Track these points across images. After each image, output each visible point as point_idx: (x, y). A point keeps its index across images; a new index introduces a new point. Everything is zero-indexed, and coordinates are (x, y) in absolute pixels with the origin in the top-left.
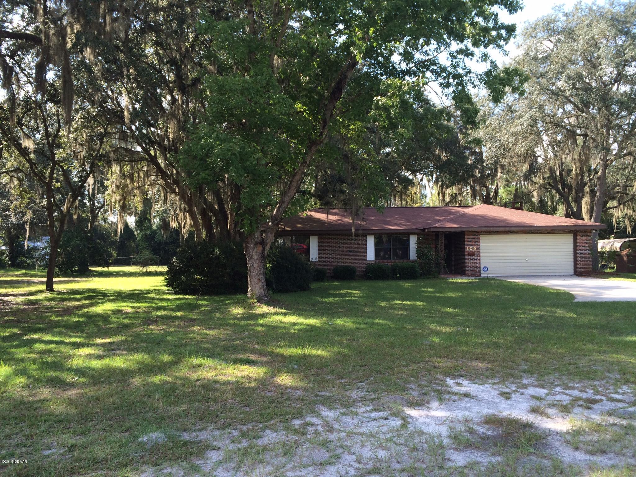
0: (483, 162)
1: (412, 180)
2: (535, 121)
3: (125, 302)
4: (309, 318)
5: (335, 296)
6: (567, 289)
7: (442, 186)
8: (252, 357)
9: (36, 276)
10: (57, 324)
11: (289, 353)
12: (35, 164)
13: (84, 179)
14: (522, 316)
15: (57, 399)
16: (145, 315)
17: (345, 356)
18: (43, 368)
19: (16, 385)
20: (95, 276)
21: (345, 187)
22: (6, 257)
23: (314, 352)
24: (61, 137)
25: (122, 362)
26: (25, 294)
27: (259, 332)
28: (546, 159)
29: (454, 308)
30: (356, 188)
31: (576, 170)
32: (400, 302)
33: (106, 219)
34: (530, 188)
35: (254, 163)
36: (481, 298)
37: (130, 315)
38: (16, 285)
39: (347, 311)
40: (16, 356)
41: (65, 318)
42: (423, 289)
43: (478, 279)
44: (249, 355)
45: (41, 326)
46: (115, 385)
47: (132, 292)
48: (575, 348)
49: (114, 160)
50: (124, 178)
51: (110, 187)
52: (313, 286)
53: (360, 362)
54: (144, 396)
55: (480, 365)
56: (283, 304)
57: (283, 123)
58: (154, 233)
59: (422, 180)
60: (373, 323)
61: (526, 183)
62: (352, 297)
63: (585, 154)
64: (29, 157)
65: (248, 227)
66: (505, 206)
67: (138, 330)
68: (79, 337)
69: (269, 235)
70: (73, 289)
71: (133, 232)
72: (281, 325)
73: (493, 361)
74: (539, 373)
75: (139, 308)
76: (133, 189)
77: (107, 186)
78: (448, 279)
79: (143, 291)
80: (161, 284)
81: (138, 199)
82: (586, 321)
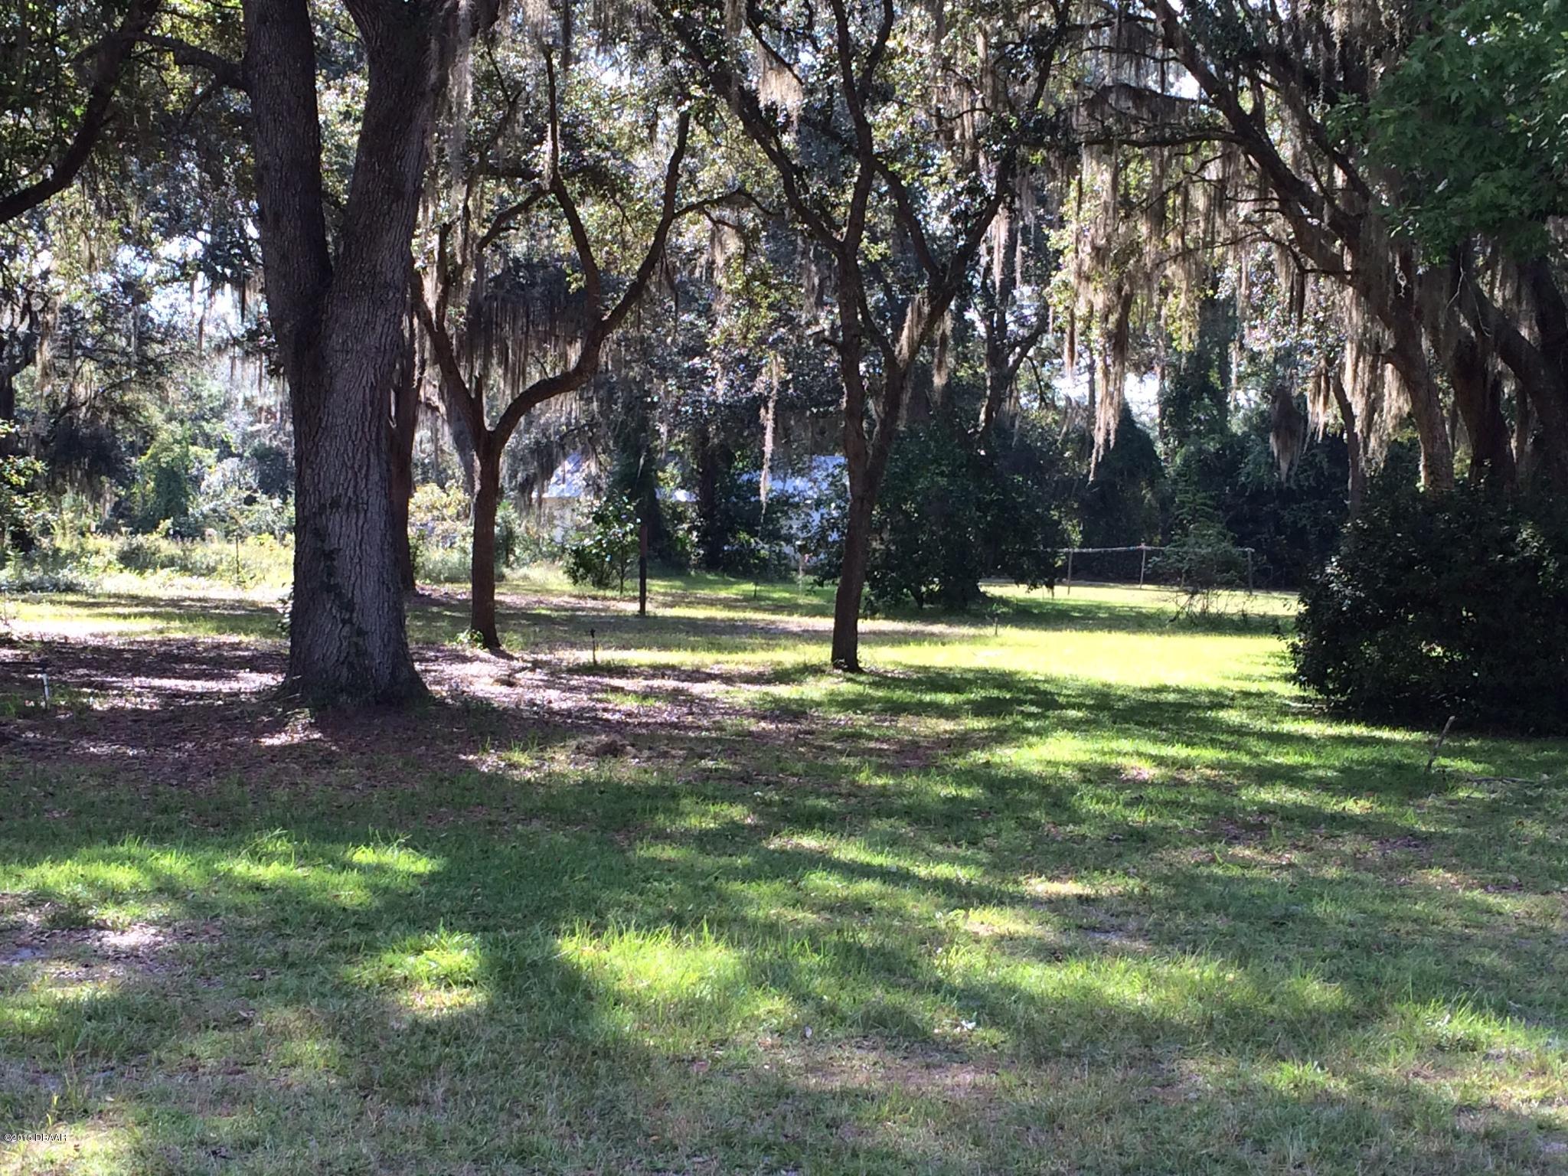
3: (1125, 734)
9: (791, 608)
10: (880, 805)
12: (799, 171)
13: (974, 225)
15: (904, 1095)
16: (1211, 797)
18: (846, 971)
19: (759, 1021)
20: (1004, 620)
22: (689, 531)
24: (893, 55)
25: (1138, 985)
26: (761, 675)
33: (1048, 386)
37: (1151, 792)
38: (725, 639)
40: (751, 912)
41: (910, 783)
45: (824, 803)
46: (1120, 1076)
47: (1151, 697)
49: (1090, 143)
50: (1127, 216)
51: (1069, 255)
54: (1240, 1139)
58: (1236, 449)
64: (778, 143)
67: (1188, 857)
68: (965, 862)
70: (926, 669)
71: (1150, 443)
75: (1187, 765)
76: (1159, 264)
77: (1059, 252)
79: (1196, 694)
80: (1270, 670)
81: (1178, 302)
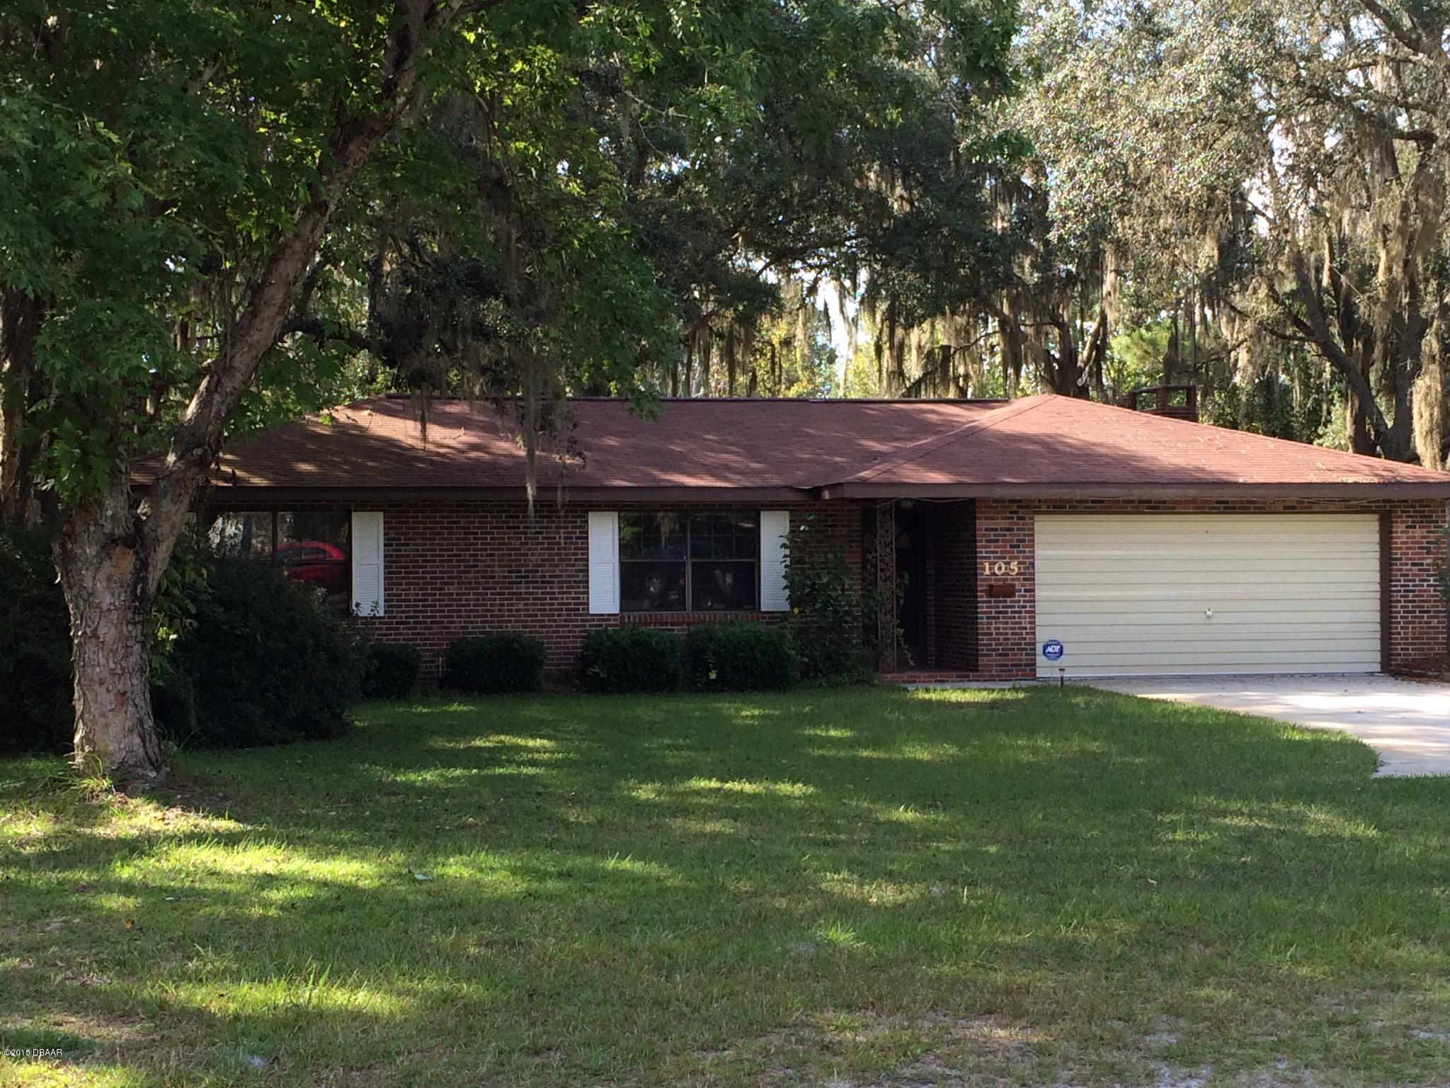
0: (1047, 226)
1: (771, 293)
2: (1240, 73)
4: (334, 855)
5: (451, 759)
6: (1350, 730)
7: (891, 317)
8: (73, 1025)
11: (232, 1007)
14: (1180, 835)
17: (469, 1008)
21: (493, 311)
23: (339, 997)
27: (111, 917)
28: (1283, 222)
29: (924, 808)
30: (539, 316)
31: (1389, 269)
32: (714, 784)
34: (1225, 332)
35: (94, 203)
36: (1030, 765)
39: (493, 822)
42: (809, 732)
43: (1026, 690)
44: (59, 1018)
48: (1358, 958)
52: (362, 718)
53: (528, 1036)
55: (1002, 1033)
56: (225, 798)
57: (223, 41)
59: (813, 290)
60: (595, 871)
61: (1208, 312)
62: (524, 763)
63: (1422, 209)
65: (73, 473)
66: (1132, 401)
69: (167, 505)
72: (210, 885)
73: (1053, 1018)
74: (1217, 1061)
78: (911, 687)
82: (1411, 852)
